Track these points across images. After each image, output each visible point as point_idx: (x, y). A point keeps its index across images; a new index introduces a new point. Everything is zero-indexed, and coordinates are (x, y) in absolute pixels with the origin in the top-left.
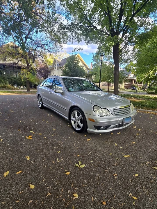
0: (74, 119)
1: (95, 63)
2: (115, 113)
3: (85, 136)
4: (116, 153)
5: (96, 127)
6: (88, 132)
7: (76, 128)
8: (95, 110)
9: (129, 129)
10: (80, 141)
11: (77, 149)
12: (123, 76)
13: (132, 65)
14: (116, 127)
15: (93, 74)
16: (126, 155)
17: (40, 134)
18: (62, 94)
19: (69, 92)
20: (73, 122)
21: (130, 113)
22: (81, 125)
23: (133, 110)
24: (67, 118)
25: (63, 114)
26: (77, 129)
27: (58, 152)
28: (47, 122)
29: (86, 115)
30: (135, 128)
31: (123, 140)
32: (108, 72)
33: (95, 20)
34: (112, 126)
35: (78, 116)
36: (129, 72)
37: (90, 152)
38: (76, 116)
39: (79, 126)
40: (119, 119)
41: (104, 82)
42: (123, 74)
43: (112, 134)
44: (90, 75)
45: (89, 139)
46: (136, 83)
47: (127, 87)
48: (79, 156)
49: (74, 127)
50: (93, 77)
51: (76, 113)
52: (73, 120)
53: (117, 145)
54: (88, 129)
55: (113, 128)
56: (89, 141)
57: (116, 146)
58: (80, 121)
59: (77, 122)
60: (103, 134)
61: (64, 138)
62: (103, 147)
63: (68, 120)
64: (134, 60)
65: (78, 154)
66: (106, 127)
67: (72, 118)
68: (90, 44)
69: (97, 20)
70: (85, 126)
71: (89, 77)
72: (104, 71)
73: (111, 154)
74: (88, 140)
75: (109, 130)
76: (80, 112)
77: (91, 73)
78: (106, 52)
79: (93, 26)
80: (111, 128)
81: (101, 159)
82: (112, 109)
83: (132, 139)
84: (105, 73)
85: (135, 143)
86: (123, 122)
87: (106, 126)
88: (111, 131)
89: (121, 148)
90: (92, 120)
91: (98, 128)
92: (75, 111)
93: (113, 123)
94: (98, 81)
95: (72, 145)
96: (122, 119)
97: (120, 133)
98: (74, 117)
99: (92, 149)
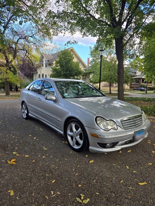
0: (71, 134)
1: (93, 60)
2: (123, 126)
3: (87, 156)
4: (129, 180)
5: (100, 144)
6: (90, 151)
7: (74, 145)
8: (98, 123)
9: (142, 144)
10: (80, 165)
11: (78, 176)
12: (128, 74)
13: (138, 61)
14: (126, 143)
15: (90, 73)
16: (141, 182)
17: (26, 156)
18: (55, 101)
19: (65, 99)
20: (69, 138)
21: (142, 124)
22: (81, 142)
23: (145, 121)
24: (62, 133)
25: (56, 127)
26: (76, 147)
27: (53, 182)
28: (35, 138)
29: (86, 128)
30: (150, 143)
31: (136, 160)
32: (109, 70)
33: (92, 7)
34: (120, 143)
35: (77, 129)
36: (135, 69)
37: (94, 179)
38: (74, 130)
39: (78, 144)
40: (129, 133)
41: (105, 83)
42: (129, 71)
43: (121, 152)
44: (87, 73)
45: (92, 161)
46: (145, 82)
47: (133, 87)
48: (80, 186)
49: (72, 145)
50: (91, 76)
51: (73, 126)
52: (69, 135)
53: (128, 168)
54: (90, 147)
55: (122, 145)
56: (92, 163)
57: (128, 170)
58: (79, 136)
59: (75, 138)
60: (109, 153)
61: (59, 160)
62: (111, 172)
63: (63, 135)
64: (141, 55)
65: (79, 184)
66: (114, 145)
67: (69, 132)
68: (87, 36)
69: (95, 8)
70: (86, 144)
71: (86, 76)
72: (104, 68)
73: (122, 182)
74: (90, 162)
75: (117, 148)
76: (79, 124)
77: (87, 71)
78: (106, 46)
79: (90, 15)
80: (119, 145)
81: (110, 189)
82: (119, 120)
83: (147, 159)
84: (106, 71)
85: (151, 164)
86: (134, 137)
87: (113, 143)
88: (120, 149)
89: (134, 172)
90: (95, 136)
91: (104, 146)
92: (72, 124)
93: (122, 139)
94: (98, 81)
95: (70, 170)
96: (133, 133)
97: (130, 151)
98: (71, 131)
99: (96, 175)
